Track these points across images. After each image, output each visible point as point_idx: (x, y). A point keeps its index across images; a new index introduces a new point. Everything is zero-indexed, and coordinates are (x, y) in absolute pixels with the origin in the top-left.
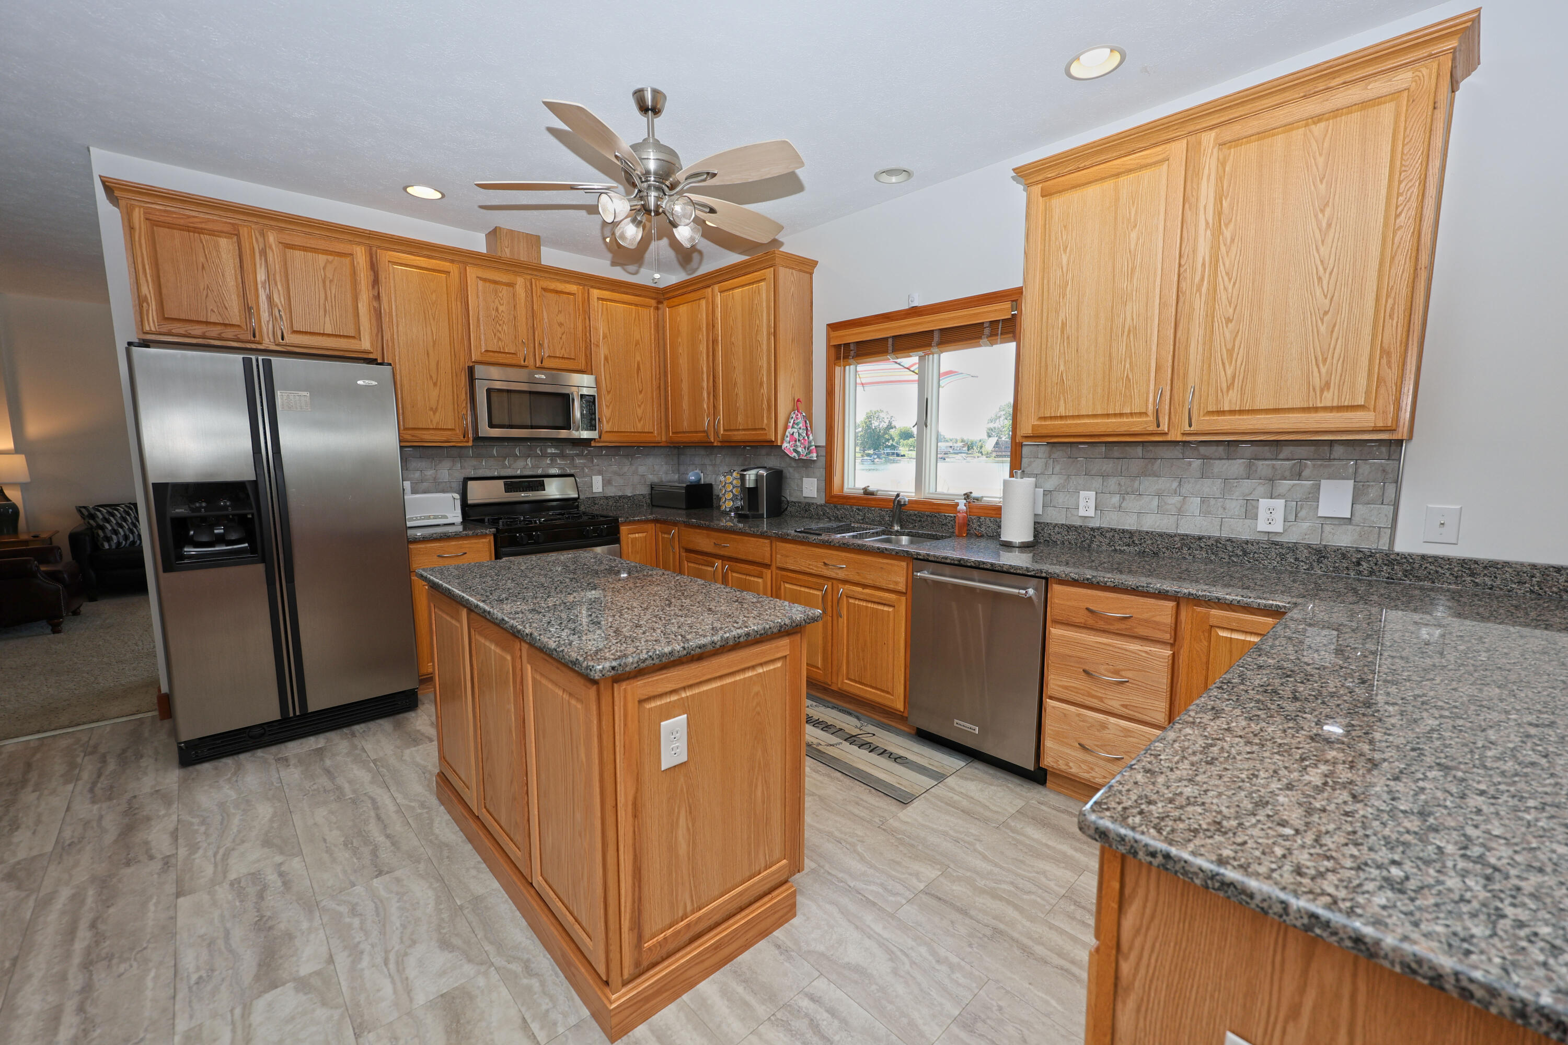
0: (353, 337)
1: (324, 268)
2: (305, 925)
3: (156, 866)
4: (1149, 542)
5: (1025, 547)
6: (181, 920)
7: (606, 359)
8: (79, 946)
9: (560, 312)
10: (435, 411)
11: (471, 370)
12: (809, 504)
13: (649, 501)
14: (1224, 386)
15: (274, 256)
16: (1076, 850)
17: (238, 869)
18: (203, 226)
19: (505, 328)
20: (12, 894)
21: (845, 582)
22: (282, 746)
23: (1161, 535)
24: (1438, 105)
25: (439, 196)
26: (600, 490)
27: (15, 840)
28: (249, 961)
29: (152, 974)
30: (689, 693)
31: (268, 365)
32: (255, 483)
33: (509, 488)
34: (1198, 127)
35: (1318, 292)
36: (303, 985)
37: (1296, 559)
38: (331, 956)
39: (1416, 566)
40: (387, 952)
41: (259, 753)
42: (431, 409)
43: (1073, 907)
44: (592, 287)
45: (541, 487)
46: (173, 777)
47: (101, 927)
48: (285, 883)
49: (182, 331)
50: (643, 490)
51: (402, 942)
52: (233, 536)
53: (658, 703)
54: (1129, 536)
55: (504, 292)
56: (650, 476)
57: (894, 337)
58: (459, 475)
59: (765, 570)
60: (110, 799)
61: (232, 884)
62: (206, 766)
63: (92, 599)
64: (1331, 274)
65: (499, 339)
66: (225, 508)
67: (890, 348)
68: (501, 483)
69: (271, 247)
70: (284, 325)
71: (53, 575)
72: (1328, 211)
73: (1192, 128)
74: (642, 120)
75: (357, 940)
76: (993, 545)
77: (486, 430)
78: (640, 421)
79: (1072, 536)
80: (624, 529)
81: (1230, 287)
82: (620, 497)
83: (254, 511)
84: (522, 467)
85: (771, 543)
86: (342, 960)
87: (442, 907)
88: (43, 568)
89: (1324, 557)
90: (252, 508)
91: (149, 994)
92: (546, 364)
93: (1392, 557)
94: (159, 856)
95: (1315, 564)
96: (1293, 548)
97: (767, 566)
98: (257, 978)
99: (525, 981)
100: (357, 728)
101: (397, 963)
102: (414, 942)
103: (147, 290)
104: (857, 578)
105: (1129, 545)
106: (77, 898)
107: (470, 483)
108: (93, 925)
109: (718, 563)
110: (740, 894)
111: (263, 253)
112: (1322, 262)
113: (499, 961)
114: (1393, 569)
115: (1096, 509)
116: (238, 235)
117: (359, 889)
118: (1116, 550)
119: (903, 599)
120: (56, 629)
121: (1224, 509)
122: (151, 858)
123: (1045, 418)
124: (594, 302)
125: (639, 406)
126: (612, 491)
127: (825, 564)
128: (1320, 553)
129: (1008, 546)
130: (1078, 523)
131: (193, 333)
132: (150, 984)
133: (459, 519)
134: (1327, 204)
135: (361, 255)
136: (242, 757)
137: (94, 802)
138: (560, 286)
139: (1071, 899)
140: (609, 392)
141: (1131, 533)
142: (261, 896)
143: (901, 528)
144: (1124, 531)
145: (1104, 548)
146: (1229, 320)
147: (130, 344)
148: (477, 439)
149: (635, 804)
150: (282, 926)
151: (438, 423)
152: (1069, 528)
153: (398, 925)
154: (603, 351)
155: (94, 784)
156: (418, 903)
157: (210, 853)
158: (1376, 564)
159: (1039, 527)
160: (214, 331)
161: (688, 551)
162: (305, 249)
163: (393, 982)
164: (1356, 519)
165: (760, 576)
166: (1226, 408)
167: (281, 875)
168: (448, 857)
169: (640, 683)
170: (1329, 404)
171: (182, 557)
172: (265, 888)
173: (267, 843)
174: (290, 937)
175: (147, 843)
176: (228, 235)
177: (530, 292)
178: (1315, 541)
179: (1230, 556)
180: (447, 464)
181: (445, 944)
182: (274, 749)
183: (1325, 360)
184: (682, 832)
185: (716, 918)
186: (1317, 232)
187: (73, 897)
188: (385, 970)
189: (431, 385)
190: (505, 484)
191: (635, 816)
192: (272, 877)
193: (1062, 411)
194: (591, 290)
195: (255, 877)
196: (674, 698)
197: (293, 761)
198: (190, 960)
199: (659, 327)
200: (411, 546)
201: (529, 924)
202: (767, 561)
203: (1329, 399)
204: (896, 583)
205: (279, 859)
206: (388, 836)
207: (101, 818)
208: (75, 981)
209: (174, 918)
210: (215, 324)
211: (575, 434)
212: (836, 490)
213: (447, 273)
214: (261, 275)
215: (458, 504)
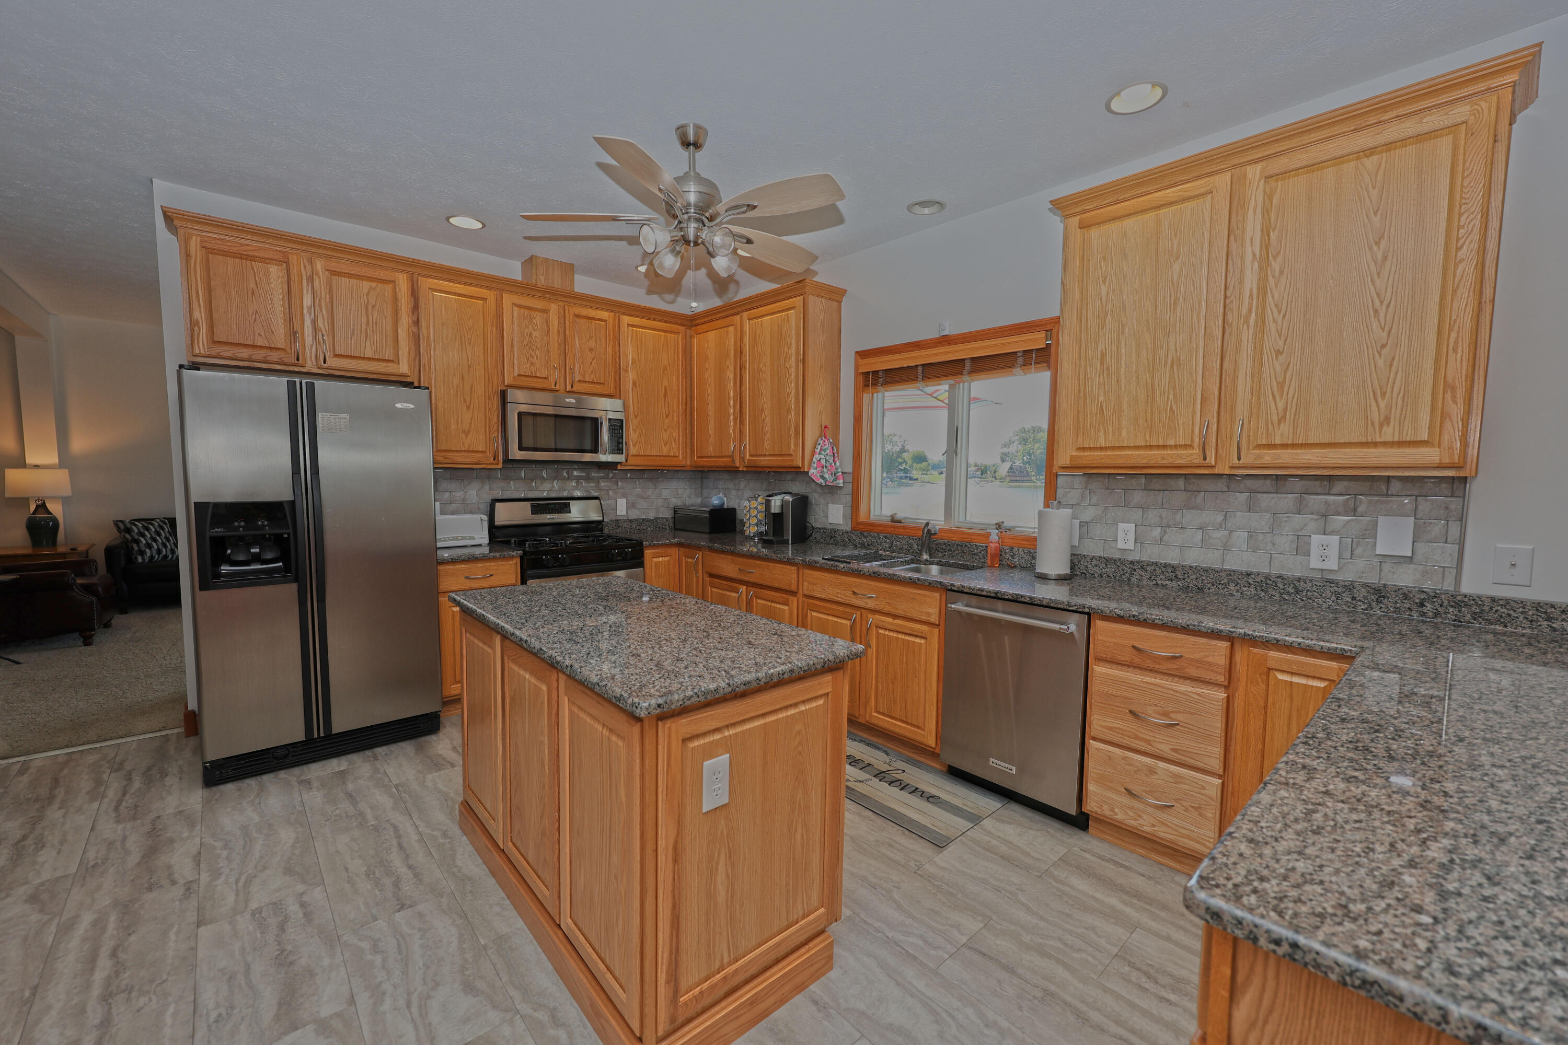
0: (392, 361)
1: (368, 294)
2: (326, 961)
3: (177, 891)
4: (1194, 577)
5: (1061, 579)
6: (201, 953)
7: (634, 383)
8: (99, 976)
9: (591, 337)
10: (467, 433)
11: (503, 394)
12: (835, 531)
13: (672, 524)
14: (1275, 419)
15: (321, 282)
16: (1126, 904)
17: (259, 898)
18: (255, 254)
19: (538, 353)
20: (35, 917)
21: (875, 611)
22: (305, 768)
23: (1206, 570)
24: (1499, 138)
25: (480, 226)
26: (624, 513)
27: (40, 859)
28: (269, 998)
29: (171, 1009)
30: (732, 732)
31: (311, 387)
32: (293, 503)
33: (536, 510)
34: (1242, 161)
35: (1375, 325)
36: (323, 1027)
37: (1353, 598)
38: (352, 996)
39: (1486, 608)
40: (409, 994)
41: (282, 774)
42: (464, 431)
43: (1127, 969)
44: (623, 314)
45: (567, 509)
46: (196, 797)
47: (122, 956)
48: (306, 915)
49: (230, 354)
50: (667, 514)
51: (425, 984)
52: (269, 556)
53: (702, 741)
54: (1172, 571)
55: (538, 318)
56: (674, 500)
57: (924, 365)
58: (488, 497)
59: (791, 598)
60: (134, 818)
61: (253, 915)
62: (230, 787)
63: (124, 611)
64: (1388, 306)
65: (532, 364)
66: (263, 527)
67: (920, 376)
68: (528, 504)
69: (318, 274)
70: (327, 349)
71: (88, 588)
72: (1383, 244)
73: (1236, 161)
74: (684, 154)
75: (379, 979)
76: (1028, 577)
77: (516, 454)
78: (665, 445)
79: (1110, 569)
80: (648, 553)
81: (1280, 319)
82: (643, 520)
83: (291, 531)
84: (548, 489)
85: (798, 569)
86: (364, 1001)
87: (465, 946)
88: (79, 581)
89: (1384, 597)
90: (288, 528)
91: (167, 1031)
92: (577, 388)
93: (1459, 598)
94: (182, 881)
95: (1374, 604)
96: (1350, 587)
97: (794, 593)
98: (277, 1018)
99: (552, 1032)
100: (379, 750)
101: (420, 1007)
102: (437, 984)
103: (200, 314)
104: (887, 608)
105: (1171, 580)
106: (99, 924)
107: (498, 505)
108: (114, 954)
109: (743, 589)
110: (778, 945)
111: (311, 279)
112: (1378, 294)
113: (525, 1009)
114: (1460, 611)
115: (1136, 542)
116: (287, 263)
117: (381, 924)
118: (1157, 585)
119: (936, 631)
120: (87, 642)
121: (1274, 544)
122: (174, 883)
123: (1084, 449)
124: (624, 328)
125: (665, 430)
126: (635, 514)
127: (854, 593)
128: (1379, 593)
129: (1043, 577)
130: (1117, 556)
131: (240, 356)
132: (168, 1020)
133: (486, 541)
134: (1382, 236)
135: (403, 282)
136: (266, 778)
137: (118, 822)
138: (592, 313)
139: (1124, 959)
140: (636, 416)
141: (1174, 568)
142: (282, 928)
143: (931, 556)
144: (1165, 565)
145: (1145, 582)
146: (1279, 353)
147: (181, 366)
148: (507, 461)
149: (675, 849)
150: (303, 962)
151: (469, 446)
152: (1107, 561)
153: (421, 965)
154: (631, 376)
155: (119, 802)
156: (441, 941)
157: (232, 880)
158: (1441, 606)
159: (1075, 560)
160: (260, 354)
161: (712, 575)
162: (350, 276)
163: (416, 1029)
164: (1417, 558)
165: (786, 603)
166: (1278, 442)
167: (303, 905)
168: (471, 892)
169: (684, 720)
170: (1389, 439)
171: (218, 575)
172: (286, 919)
173: (288, 871)
174: (311, 973)
175: (169, 867)
176: (279, 262)
177: (563, 317)
178: (1373, 580)
179: (1281, 594)
180: (476, 485)
181: (469, 988)
182: (296, 771)
183: (1383, 395)
184: (721, 879)
185: (753, 970)
186: (1372, 264)
187: (95, 923)
188: (408, 1014)
189: (465, 409)
190: (532, 506)
191: (675, 861)
192: (293, 908)
193: (1102, 442)
194: (622, 316)
195: (277, 906)
196: (717, 736)
197: (315, 784)
198: (209, 996)
199: (687, 353)
200: (440, 567)
201: (555, 969)
202: (794, 588)
203: (1389, 434)
204: (929, 614)
205: (300, 888)
206: (410, 867)
207: (125, 838)
208: (94, 1015)
209: (194, 949)
210: (261, 347)
211: (603, 458)
212: (862, 517)
213: (484, 299)
214: (307, 301)
215: (486, 525)
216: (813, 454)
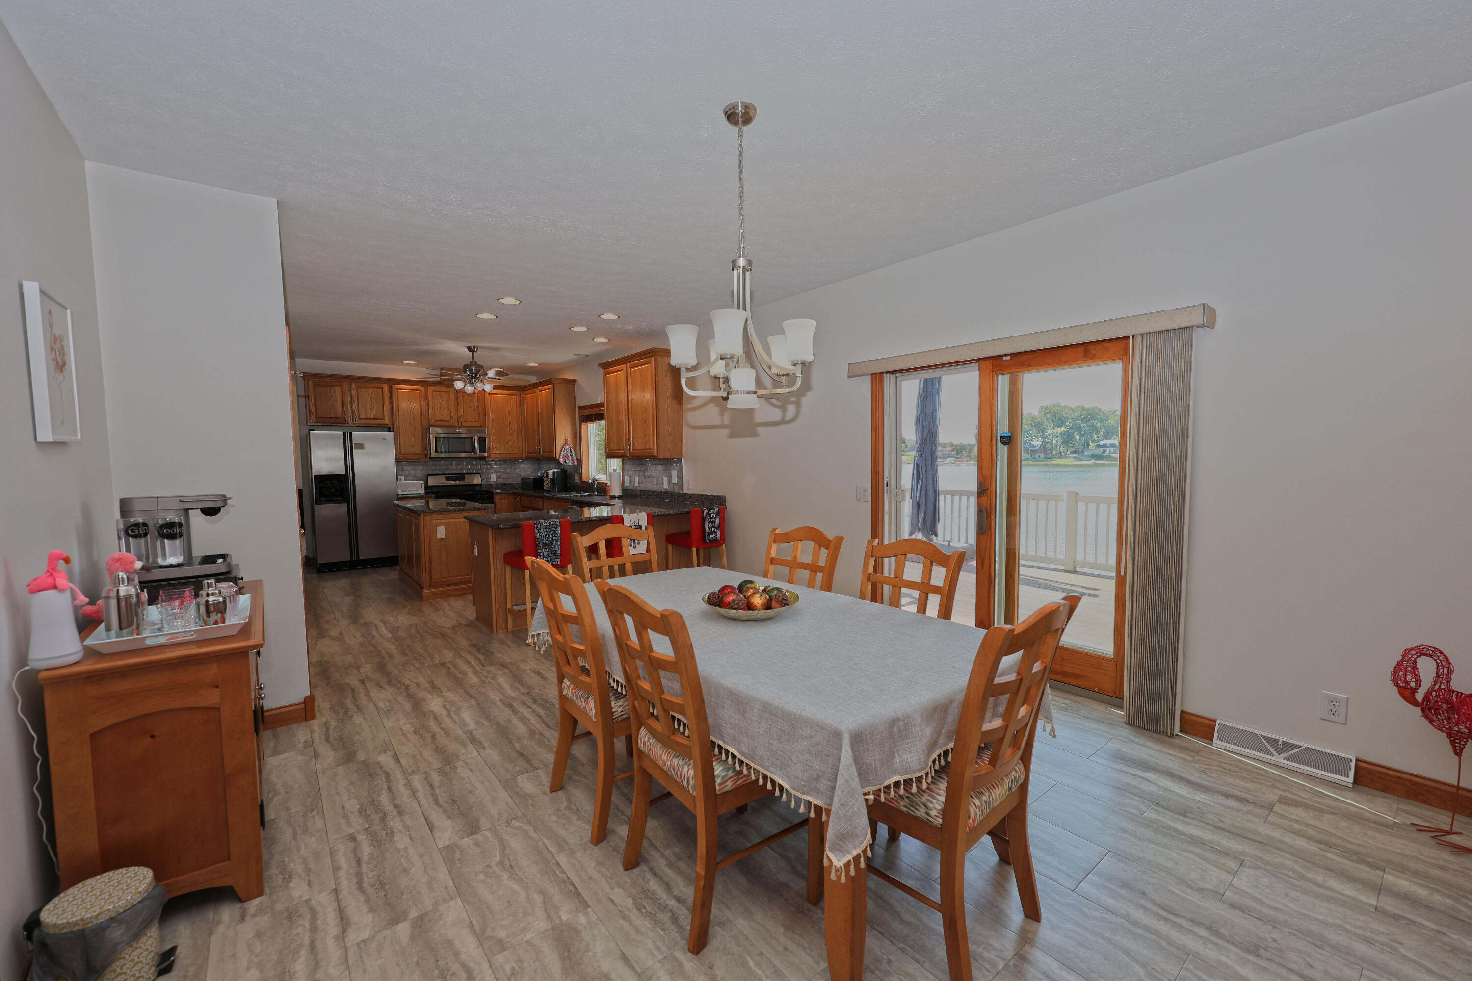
0: (381, 419)
1: (372, 394)
5: (620, 497)
7: (493, 420)
9: (470, 401)
10: (413, 447)
11: (428, 430)
12: (577, 486)
13: (521, 486)
15: (354, 392)
18: (331, 384)
19: (445, 410)
22: (350, 571)
25: (416, 363)
26: (494, 480)
31: (351, 434)
32: (346, 476)
33: (447, 479)
41: (343, 572)
42: (410, 445)
45: (463, 479)
49: (323, 423)
50: (518, 481)
55: (444, 395)
56: (521, 473)
57: (595, 414)
58: (425, 473)
65: (442, 417)
66: (335, 484)
67: (593, 419)
68: (444, 476)
69: (353, 389)
70: (357, 417)
77: (433, 454)
78: (511, 447)
80: (496, 497)
82: (502, 484)
84: (453, 470)
90: (344, 484)
92: (464, 424)
103: (312, 408)
107: (429, 477)
111: (350, 391)
115: (638, 483)
116: (342, 386)
121: (658, 481)
124: (487, 395)
125: (511, 441)
126: (500, 481)
129: (613, 497)
130: (634, 488)
131: (326, 422)
133: (423, 492)
135: (386, 387)
140: (494, 436)
147: (309, 430)
148: (431, 457)
151: (414, 452)
154: (491, 417)
159: (624, 489)
160: (332, 421)
162: (365, 388)
171: (321, 500)
176: (339, 386)
177: (456, 394)
178: (672, 491)
180: (420, 468)
184: (444, 555)
189: (411, 435)
190: (446, 477)
199: (521, 403)
210: (333, 418)
211: (476, 455)
212: (584, 479)
213: (420, 390)
214: (349, 399)
215: (423, 485)
216: (561, 451)
